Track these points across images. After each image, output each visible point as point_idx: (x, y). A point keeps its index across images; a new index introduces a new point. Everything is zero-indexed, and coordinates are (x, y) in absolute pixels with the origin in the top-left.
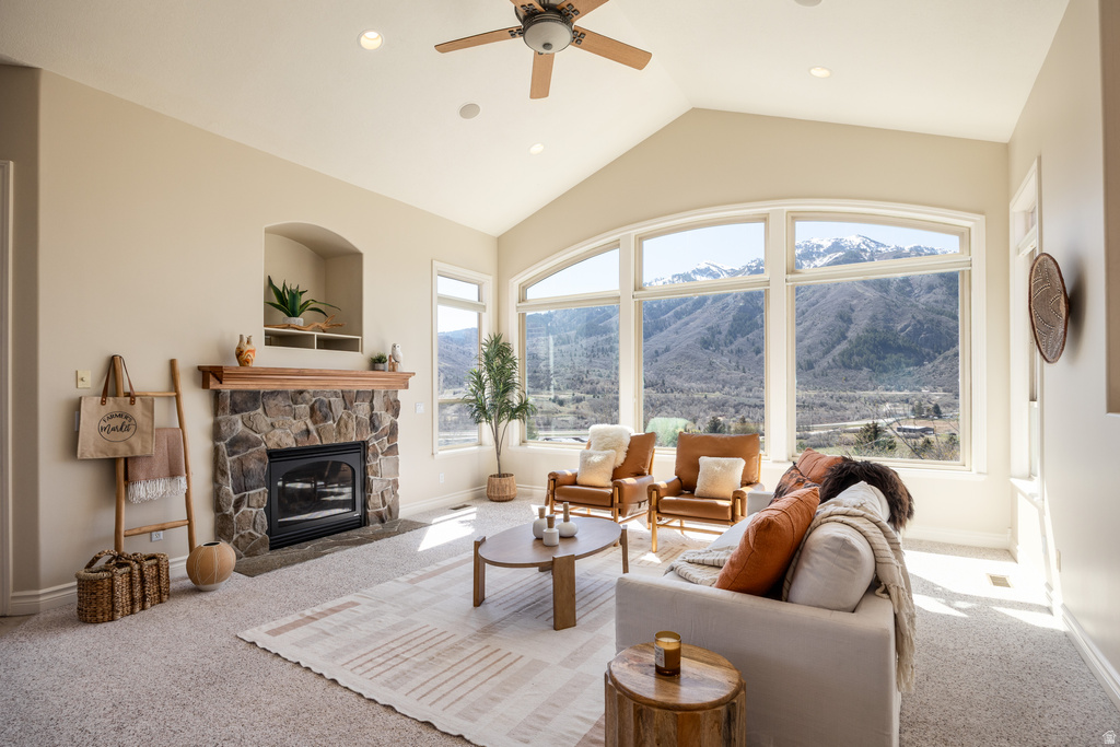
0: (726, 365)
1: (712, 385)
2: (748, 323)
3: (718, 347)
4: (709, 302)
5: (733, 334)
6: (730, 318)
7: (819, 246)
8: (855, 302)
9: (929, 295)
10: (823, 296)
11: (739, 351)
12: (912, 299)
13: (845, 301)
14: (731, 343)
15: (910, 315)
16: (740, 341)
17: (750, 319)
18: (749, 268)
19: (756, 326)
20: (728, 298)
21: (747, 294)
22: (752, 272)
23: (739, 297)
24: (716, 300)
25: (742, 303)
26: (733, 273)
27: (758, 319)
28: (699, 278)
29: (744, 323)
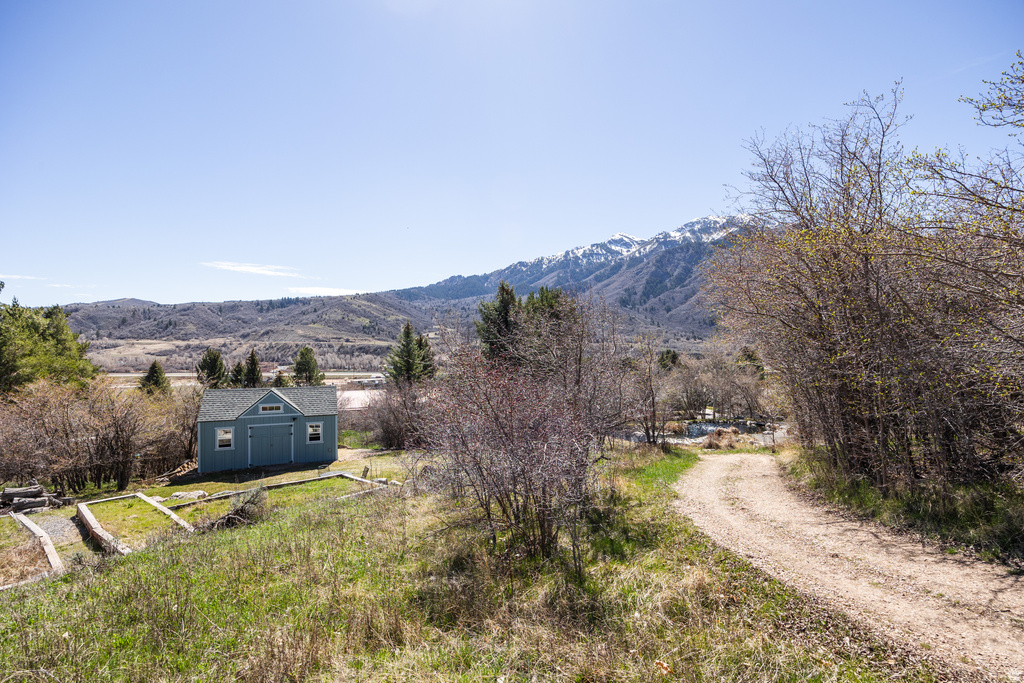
0: (644, 321)
1: (634, 337)
2: (659, 286)
3: (634, 306)
4: (624, 268)
5: (646, 295)
6: (644, 282)
7: (716, 222)
11: (652, 309)
14: (645, 302)
16: (653, 301)
17: (661, 282)
18: (657, 239)
19: (665, 289)
20: (641, 265)
21: (657, 261)
22: (660, 244)
23: (651, 264)
24: (629, 267)
25: (654, 269)
26: (643, 244)
27: (668, 283)
28: (613, 247)
29: (655, 286)
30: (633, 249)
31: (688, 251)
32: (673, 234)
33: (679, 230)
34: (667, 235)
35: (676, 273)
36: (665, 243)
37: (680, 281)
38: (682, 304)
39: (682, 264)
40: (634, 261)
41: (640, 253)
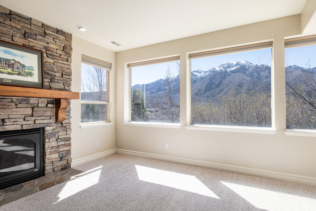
0: (204, 101)
3: (201, 95)
4: (198, 81)
5: (206, 91)
6: (205, 86)
7: (232, 64)
8: (243, 81)
9: (266, 79)
10: (234, 79)
11: (208, 96)
12: (261, 81)
13: (240, 81)
14: (205, 94)
15: (260, 85)
16: (208, 93)
17: (211, 86)
18: (211, 70)
19: (213, 88)
20: (204, 80)
21: (210, 78)
22: (212, 72)
23: (207, 79)
24: (200, 80)
25: (208, 81)
26: (206, 72)
27: (214, 86)
28: (195, 73)
29: (209, 87)
30: (202, 74)
31: (221, 75)
32: (216, 68)
33: (219, 67)
34: (214, 69)
35: (217, 83)
36: (213, 72)
37: (218, 86)
38: (218, 94)
39: (219, 79)
40: (202, 78)
41: (204, 75)
